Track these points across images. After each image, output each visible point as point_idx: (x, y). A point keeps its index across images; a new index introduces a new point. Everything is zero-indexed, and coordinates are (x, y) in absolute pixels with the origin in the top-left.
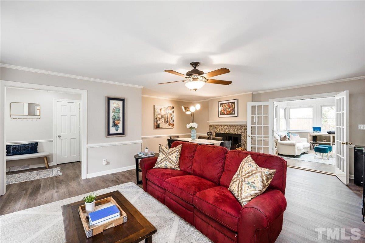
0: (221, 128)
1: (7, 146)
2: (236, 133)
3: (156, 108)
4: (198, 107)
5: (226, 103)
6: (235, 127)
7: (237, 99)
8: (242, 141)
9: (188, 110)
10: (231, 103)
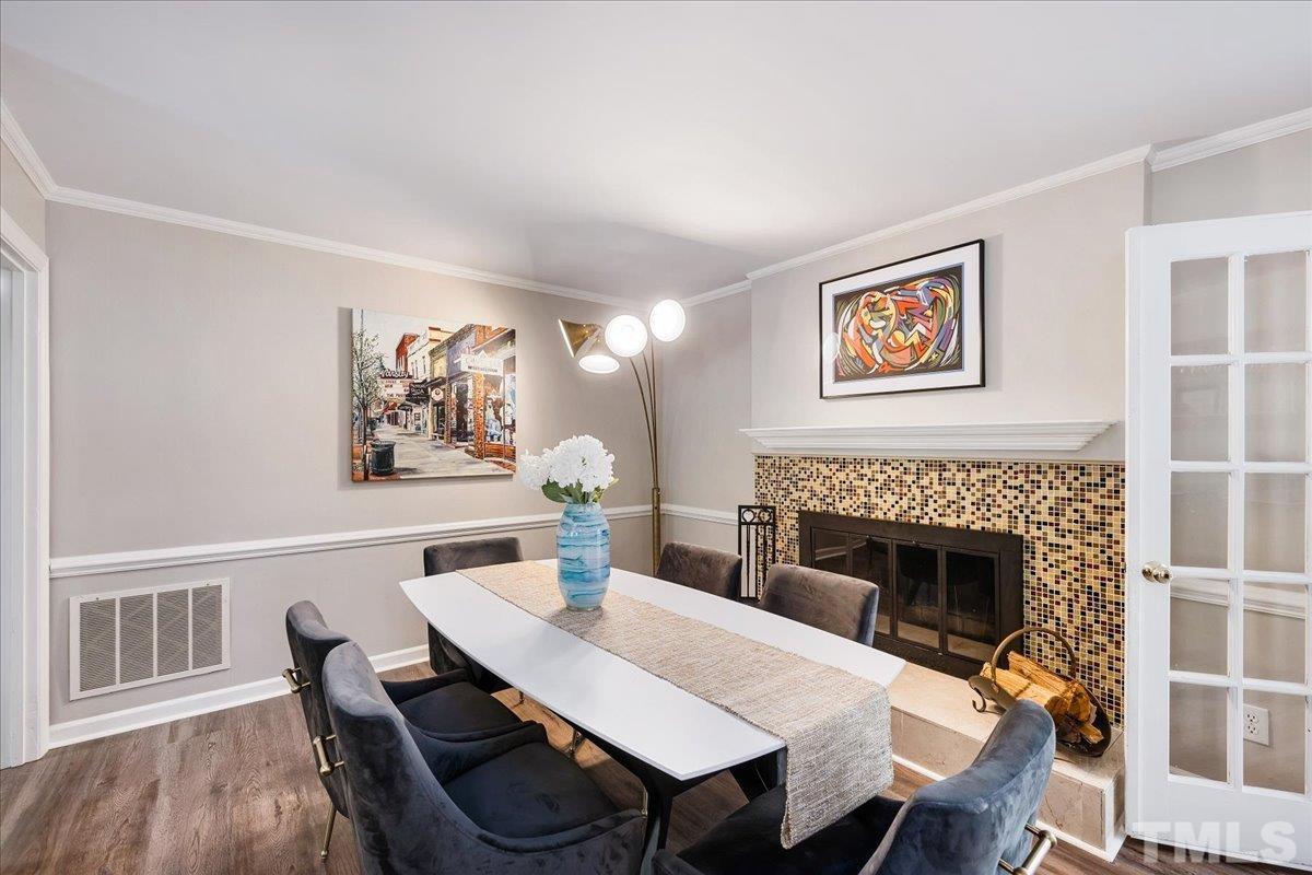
0: (842, 475)
2: (972, 519)
3: (356, 329)
4: (669, 320)
5: (880, 288)
6: (961, 475)
7: (981, 243)
8: (1027, 594)
9: (600, 346)
10: (925, 282)
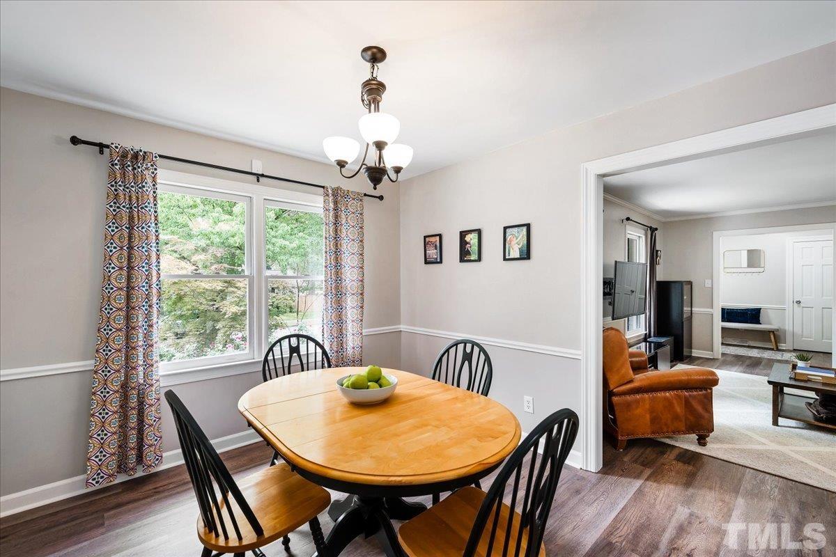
1: (723, 310)
